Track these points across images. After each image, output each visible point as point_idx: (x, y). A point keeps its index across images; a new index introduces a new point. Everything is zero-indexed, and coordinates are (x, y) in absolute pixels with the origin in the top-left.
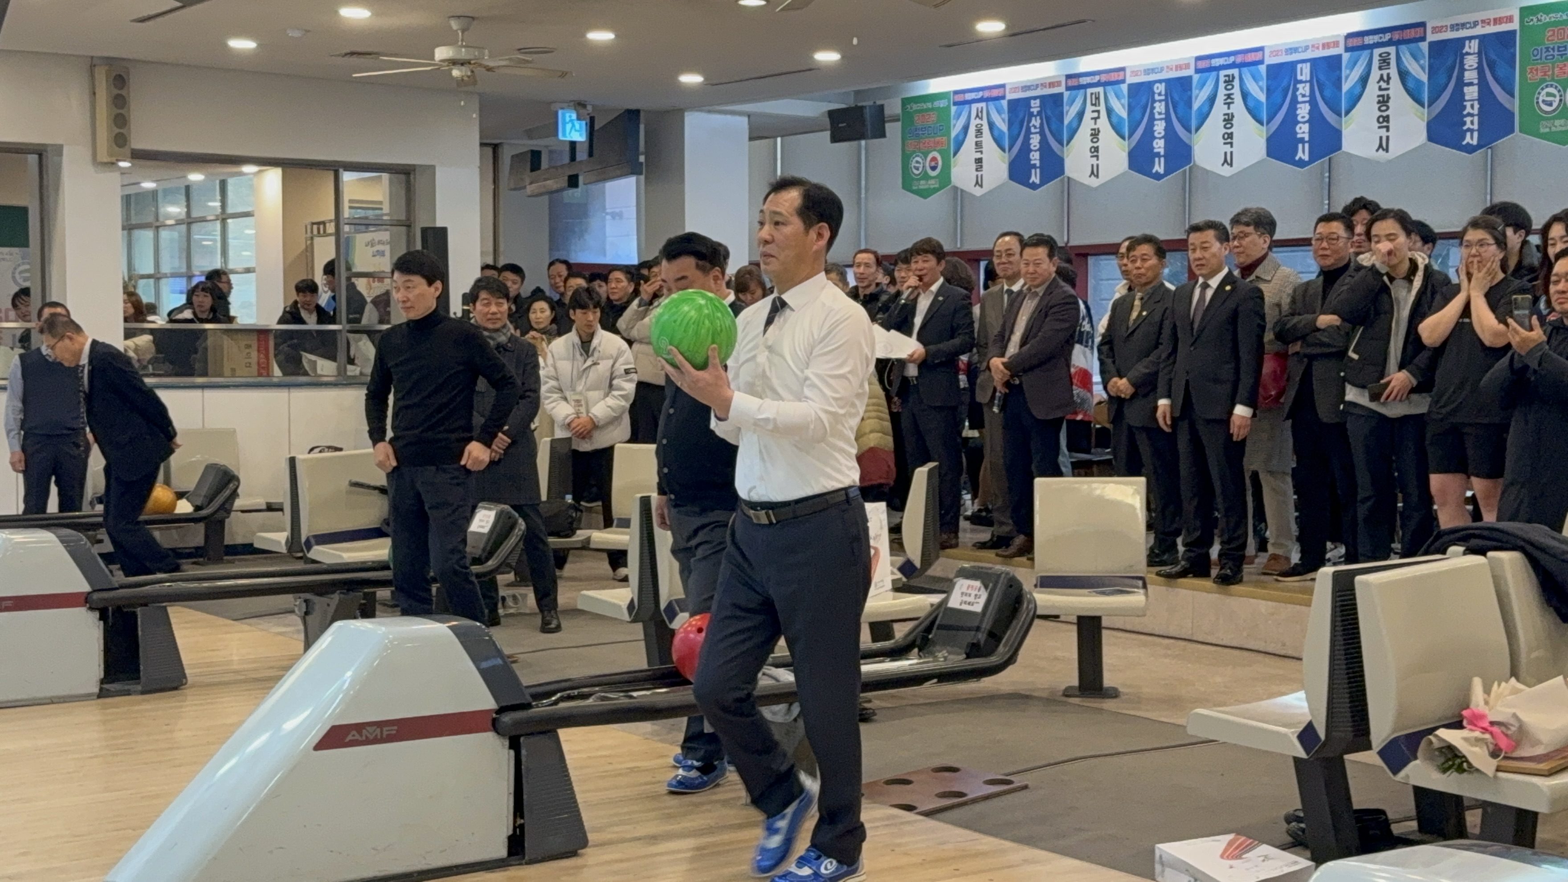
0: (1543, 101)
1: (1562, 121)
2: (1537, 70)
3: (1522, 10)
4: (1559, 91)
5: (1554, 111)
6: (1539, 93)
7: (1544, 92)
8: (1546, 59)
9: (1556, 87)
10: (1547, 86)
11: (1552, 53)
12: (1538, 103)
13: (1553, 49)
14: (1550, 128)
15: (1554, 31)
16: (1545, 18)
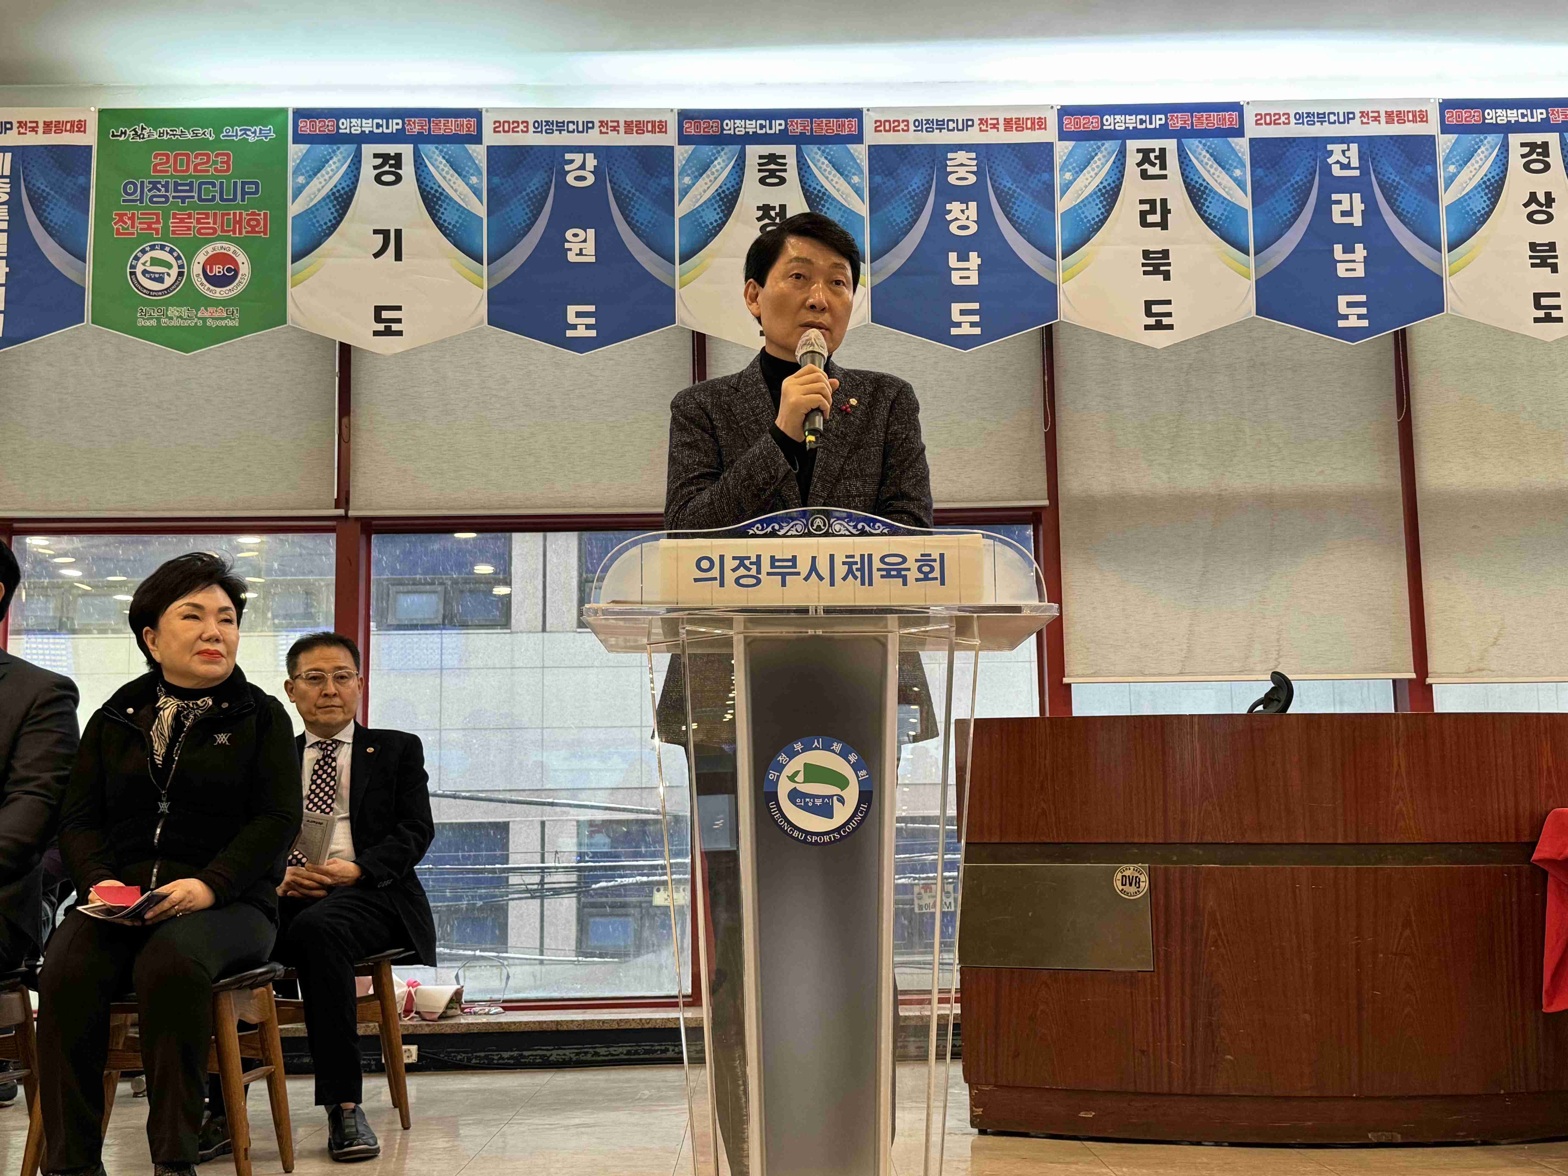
0: (145, 272)
1: (184, 311)
2: (132, 218)
3: (101, 112)
4: (178, 258)
5: (168, 290)
6: (137, 258)
7: (146, 257)
8: (151, 201)
9: (171, 251)
10: (153, 248)
11: (163, 193)
12: (133, 274)
13: (166, 186)
14: (159, 320)
15: (167, 156)
16: (151, 134)
